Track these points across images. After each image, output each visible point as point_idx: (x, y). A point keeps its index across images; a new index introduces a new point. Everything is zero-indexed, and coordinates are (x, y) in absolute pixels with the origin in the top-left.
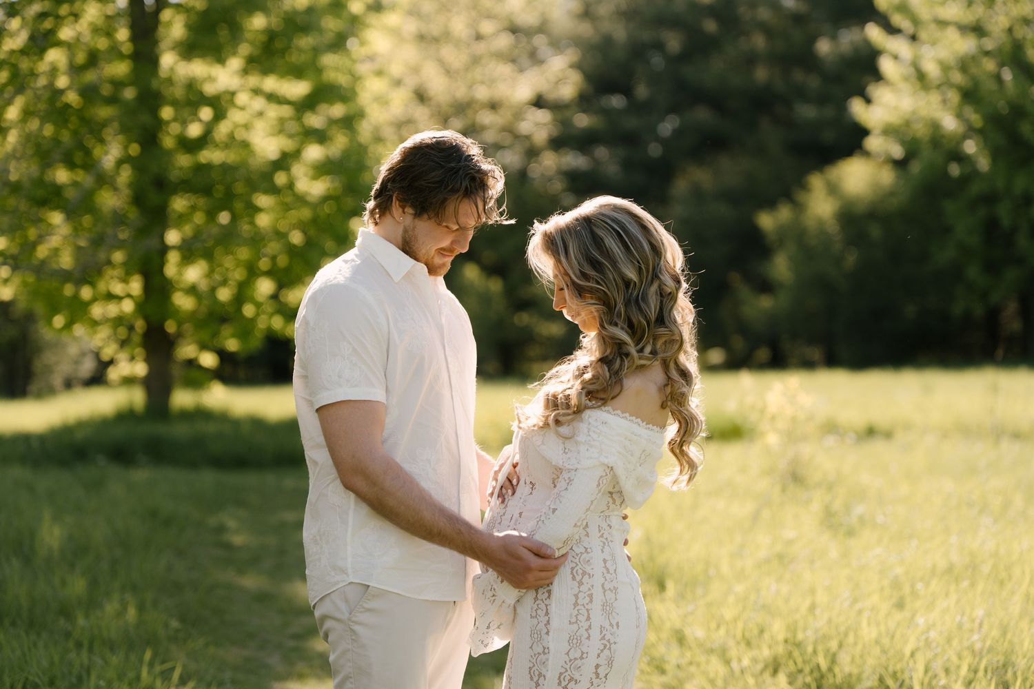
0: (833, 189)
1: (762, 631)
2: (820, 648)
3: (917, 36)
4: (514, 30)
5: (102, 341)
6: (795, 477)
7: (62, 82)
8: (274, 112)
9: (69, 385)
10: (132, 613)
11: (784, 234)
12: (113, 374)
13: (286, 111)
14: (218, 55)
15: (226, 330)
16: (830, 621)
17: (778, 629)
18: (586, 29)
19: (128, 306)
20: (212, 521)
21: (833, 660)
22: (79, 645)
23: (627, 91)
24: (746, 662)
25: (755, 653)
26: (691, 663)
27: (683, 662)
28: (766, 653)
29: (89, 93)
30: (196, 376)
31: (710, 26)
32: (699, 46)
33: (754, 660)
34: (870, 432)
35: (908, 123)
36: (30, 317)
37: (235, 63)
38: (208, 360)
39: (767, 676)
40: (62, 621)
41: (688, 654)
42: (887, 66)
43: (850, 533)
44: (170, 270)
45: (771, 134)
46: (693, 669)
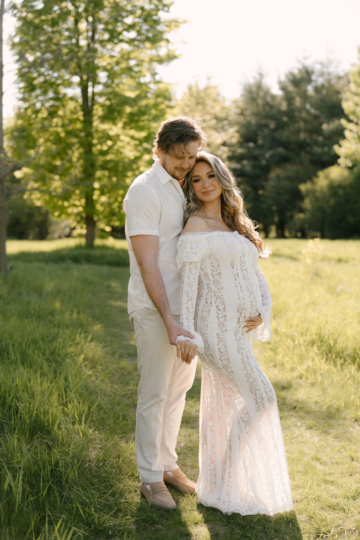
0: (327, 177)
1: (307, 330)
2: (330, 337)
3: (358, 123)
4: (217, 118)
5: (71, 222)
6: (317, 274)
7: (60, 130)
8: (133, 142)
9: (60, 237)
10: (75, 315)
11: (309, 192)
12: (75, 233)
13: (137, 142)
14: (114, 121)
15: (115, 218)
16: (334, 327)
17: (314, 329)
18: (241, 119)
19: (81, 209)
20: (106, 283)
21: (336, 341)
22: (54, 326)
23: (255, 142)
24: (302, 341)
25: (305, 338)
26: (280, 341)
27: (277, 340)
28: (308, 338)
29: (69, 133)
30: (104, 235)
31: (285, 119)
32: (281, 126)
33: (305, 341)
34: (340, 260)
35: (354, 154)
36: (47, 213)
37: (120, 125)
38: (108, 229)
39: (309, 347)
40: (50, 317)
41: (279, 338)
42: (347, 133)
43: (338, 295)
44: (95, 197)
45: (305, 157)
46: (281, 343)
